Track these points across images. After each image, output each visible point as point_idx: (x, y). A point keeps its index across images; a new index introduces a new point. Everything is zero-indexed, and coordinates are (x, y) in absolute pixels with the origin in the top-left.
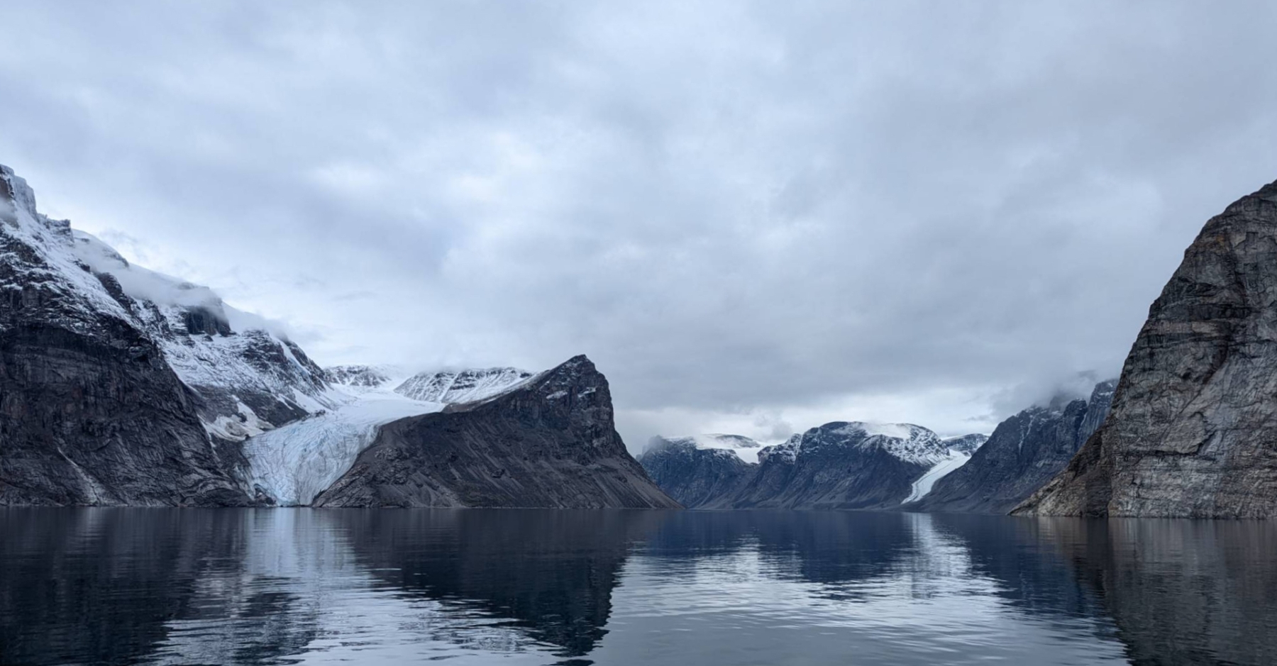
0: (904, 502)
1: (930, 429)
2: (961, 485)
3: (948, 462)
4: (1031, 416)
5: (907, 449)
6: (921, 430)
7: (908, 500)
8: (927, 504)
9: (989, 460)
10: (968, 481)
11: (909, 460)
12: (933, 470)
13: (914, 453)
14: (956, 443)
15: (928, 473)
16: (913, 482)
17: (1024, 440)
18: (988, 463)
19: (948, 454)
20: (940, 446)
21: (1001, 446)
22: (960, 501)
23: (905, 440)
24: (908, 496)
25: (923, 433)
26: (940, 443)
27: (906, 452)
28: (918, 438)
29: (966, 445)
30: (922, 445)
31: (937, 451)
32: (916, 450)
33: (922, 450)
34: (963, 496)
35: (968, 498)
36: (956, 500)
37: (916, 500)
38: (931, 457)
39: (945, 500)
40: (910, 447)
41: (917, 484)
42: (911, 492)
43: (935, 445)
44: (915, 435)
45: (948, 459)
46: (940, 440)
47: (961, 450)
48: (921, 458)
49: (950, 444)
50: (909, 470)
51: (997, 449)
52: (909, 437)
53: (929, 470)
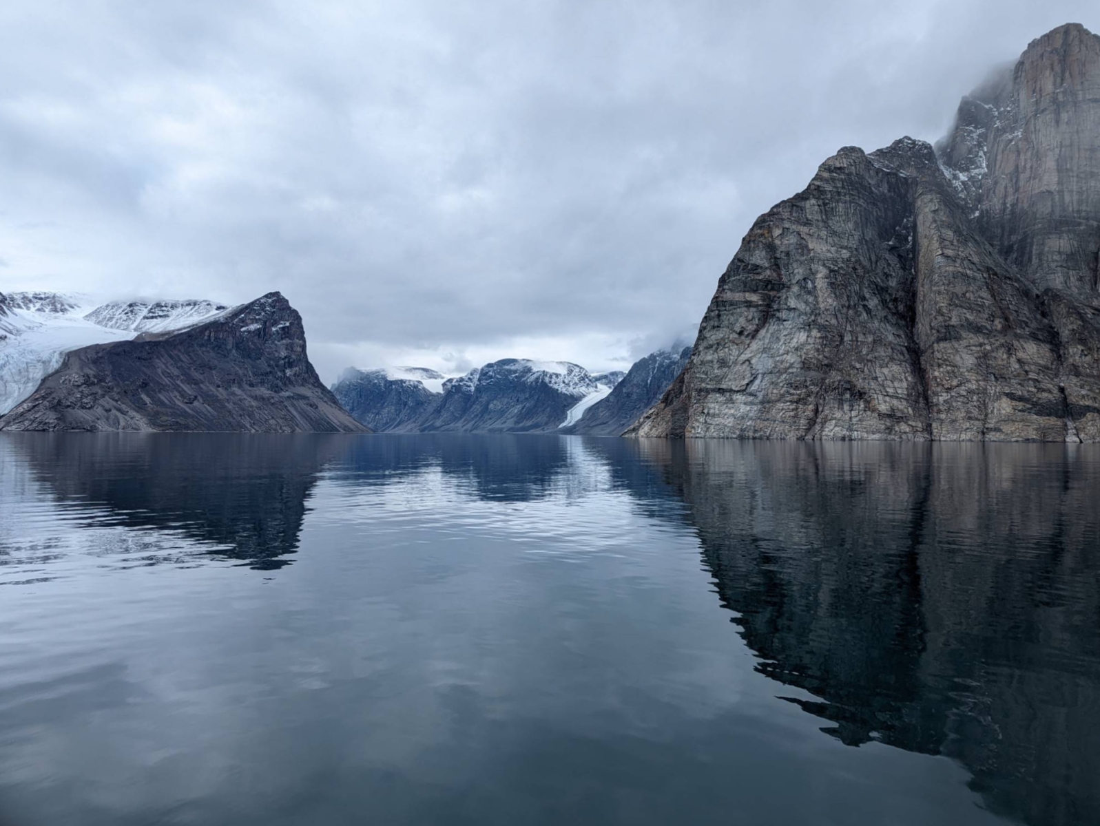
0: (561, 426)
1: (583, 367)
2: (604, 412)
3: (596, 394)
4: (658, 358)
5: (564, 382)
6: (575, 367)
7: (564, 424)
8: (577, 428)
9: (625, 393)
10: (610, 410)
11: (566, 392)
12: (584, 400)
13: (569, 386)
14: (603, 379)
15: (580, 403)
16: (568, 410)
17: (652, 377)
18: (625, 395)
19: (596, 387)
20: (590, 380)
21: (635, 382)
22: (603, 426)
23: (562, 375)
24: (564, 422)
25: (577, 369)
26: (590, 378)
27: (563, 385)
28: (573, 374)
29: (611, 380)
30: (576, 379)
31: (588, 385)
32: (571, 384)
33: (576, 384)
34: (605, 421)
35: (609, 423)
36: (600, 424)
37: (570, 425)
38: (583, 390)
39: (591, 425)
40: (566, 381)
41: (571, 412)
42: (566, 418)
43: (587, 380)
44: (570, 372)
45: (596, 391)
46: (590, 376)
47: (607, 384)
48: (575, 390)
49: (598, 379)
50: (565, 400)
51: (632, 384)
52: (566, 372)
53: (581, 400)
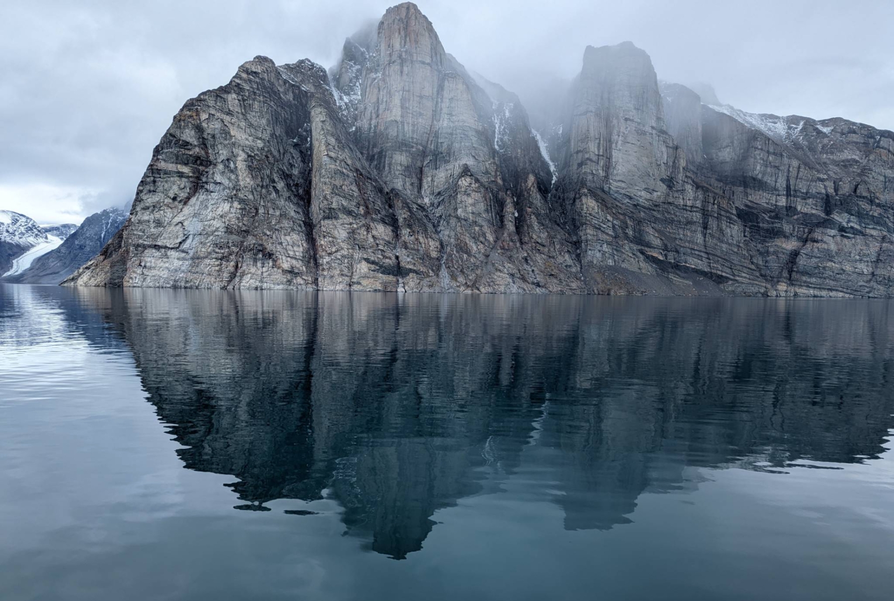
0: (5, 275)
1: (30, 217)
2: (55, 263)
3: (46, 244)
4: (111, 214)
5: (7, 231)
6: (21, 217)
7: (9, 273)
8: (25, 277)
9: (78, 245)
10: (61, 260)
11: (10, 241)
12: (32, 250)
13: (15, 235)
14: (53, 230)
15: (28, 253)
16: (14, 259)
17: (106, 232)
18: (77, 247)
19: (46, 238)
20: (39, 231)
21: (88, 235)
22: (54, 275)
23: (6, 224)
24: (9, 271)
25: (24, 219)
26: (39, 229)
27: (7, 234)
28: (18, 224)
29: (62, 232)
30: (23, 229)
31: (37, 235)
32: (17, 233)
33: (23, 234)
34: (57, 271)
35: (61, 273)
36: (51, 274)
37: (17, 274)
38: (31, 240)
39: (41, 274)
40: (11, 231)
41: (17, 261)
42: (12, 267)
43: (35, 230)
44: (15, 221)
45: (47, 242)
46: (39, 227)
47: (58, 236)
48: (21, 240)
49: (47, 230)
50: (10, 249)
51: (84, 236)
52: (10, 222)
53: (28, 250)
